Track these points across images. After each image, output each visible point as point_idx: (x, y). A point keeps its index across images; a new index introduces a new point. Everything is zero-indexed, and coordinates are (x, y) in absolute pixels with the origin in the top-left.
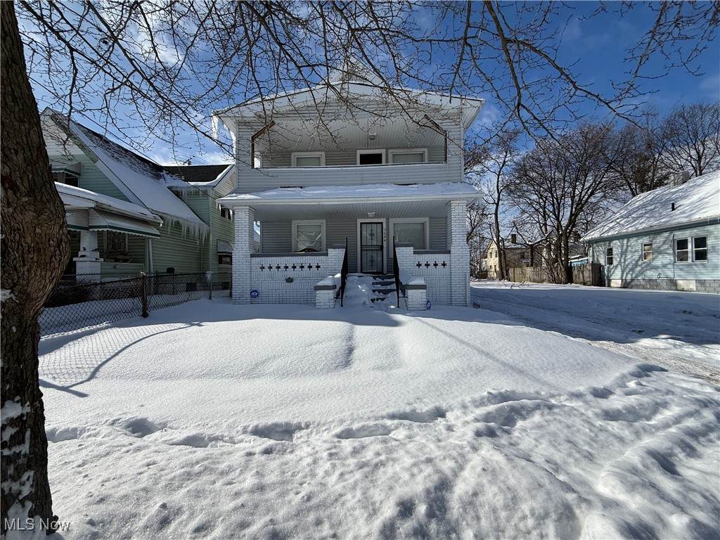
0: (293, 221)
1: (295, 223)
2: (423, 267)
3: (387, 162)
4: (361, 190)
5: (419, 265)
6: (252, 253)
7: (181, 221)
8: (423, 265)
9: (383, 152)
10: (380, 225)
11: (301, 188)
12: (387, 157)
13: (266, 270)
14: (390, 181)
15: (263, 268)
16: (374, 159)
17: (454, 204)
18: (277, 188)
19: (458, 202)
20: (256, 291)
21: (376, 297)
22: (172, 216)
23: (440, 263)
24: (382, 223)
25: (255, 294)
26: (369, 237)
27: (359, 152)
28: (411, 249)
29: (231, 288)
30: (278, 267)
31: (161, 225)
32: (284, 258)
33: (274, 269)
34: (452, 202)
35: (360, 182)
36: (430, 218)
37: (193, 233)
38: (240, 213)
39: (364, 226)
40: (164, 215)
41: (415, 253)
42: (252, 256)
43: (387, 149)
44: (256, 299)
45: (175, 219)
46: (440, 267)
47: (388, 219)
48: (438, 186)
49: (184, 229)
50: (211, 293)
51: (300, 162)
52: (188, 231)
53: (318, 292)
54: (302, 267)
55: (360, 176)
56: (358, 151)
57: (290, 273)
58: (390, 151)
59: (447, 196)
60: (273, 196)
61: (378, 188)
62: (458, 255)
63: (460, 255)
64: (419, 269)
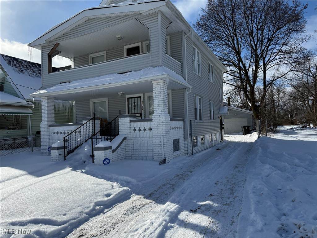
1: (92, 101)
3: (142, 52)
5: (135, 130)
6: (49, 124)
8: (137, 130)
10: (140, 98)
12: (142, 48)
13: (56, 134)
15: (54, 133)
17: (154, 83)
18: (58, 84)
19: (157, 82)
23: (147, 128)
27: (126, 47)
28: (128, 119)
30: (61, 133)
31: (33, 107)
32: (64, 127)
33: (59, 134)
34: (153, 82)
38: (43, 101)
41: (131, 121)
42: (50, 126)
43: (142, 42)
46: (148, 131)
47: (144, 94)
50: (33, 148)
56: (124, 46)
58: (144, 43)
62: (157, 122)
63: (158, 122)
64: (134, 133)
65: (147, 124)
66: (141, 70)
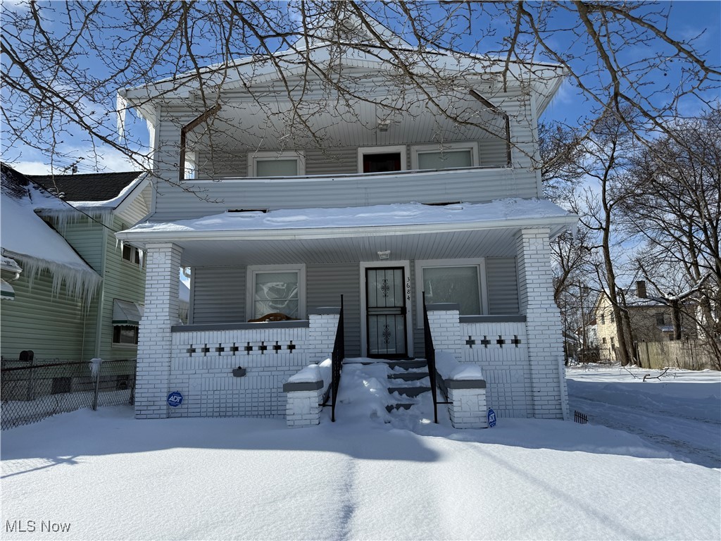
0: (249, 267)
1: (252, 270)
2: (478, 346)
3: (409, 167)
4: (364, 214)
5: (470, 342)
6: (174, 323)
7: (53, 268)
8: (478, 342)
9: (401, 149)
10: (399, 272)
11: (265, 211)
12: (409, 158)
13: (199, 353)
14: (416, 199)
15: (192, 351)
16: (386, 163)
17: (527, 235)
18: (223, 212)
19: (534, 231)
20: (178, 394)
21: (394, 402)
22: (38, 260)
23: (508, 339)
24: (402, 268)
25: (175, 399)
26: (381, 292)
27: (362, 151)
28: (455, 315)
29: (133, 388)
30: (221, 349)
31: (18, 276)
32: (231, 332)
33: (213, 352)
34: (523, 232)
35: (363, 201)
36: (487, 258)
37: (71, 289)
38: (156, 255)
39: (371, 273)
40: (24, 260)
41: (462, 320)
42: (174, 329)
43: (408, 146)
44: (179, 409)
45: (42, 266)
46: (508, 345)
47: (412, 262)
48: (498, 206)
49: (57, 282)
50: (96, 398)
51: (263, 169)
52: (64, 284)
53: (290, 395)
54: (263, 348)
55: (364, 191)
56: (360, 149)
57: (242, 359)
58: (414, 148)
59: (514, 223)
60: (214, 225)
61: (394, 210)
62: (539, 324)
63: (543, 324)
64: (471, 350)
65: (508, 330)
66: (490, 201)
